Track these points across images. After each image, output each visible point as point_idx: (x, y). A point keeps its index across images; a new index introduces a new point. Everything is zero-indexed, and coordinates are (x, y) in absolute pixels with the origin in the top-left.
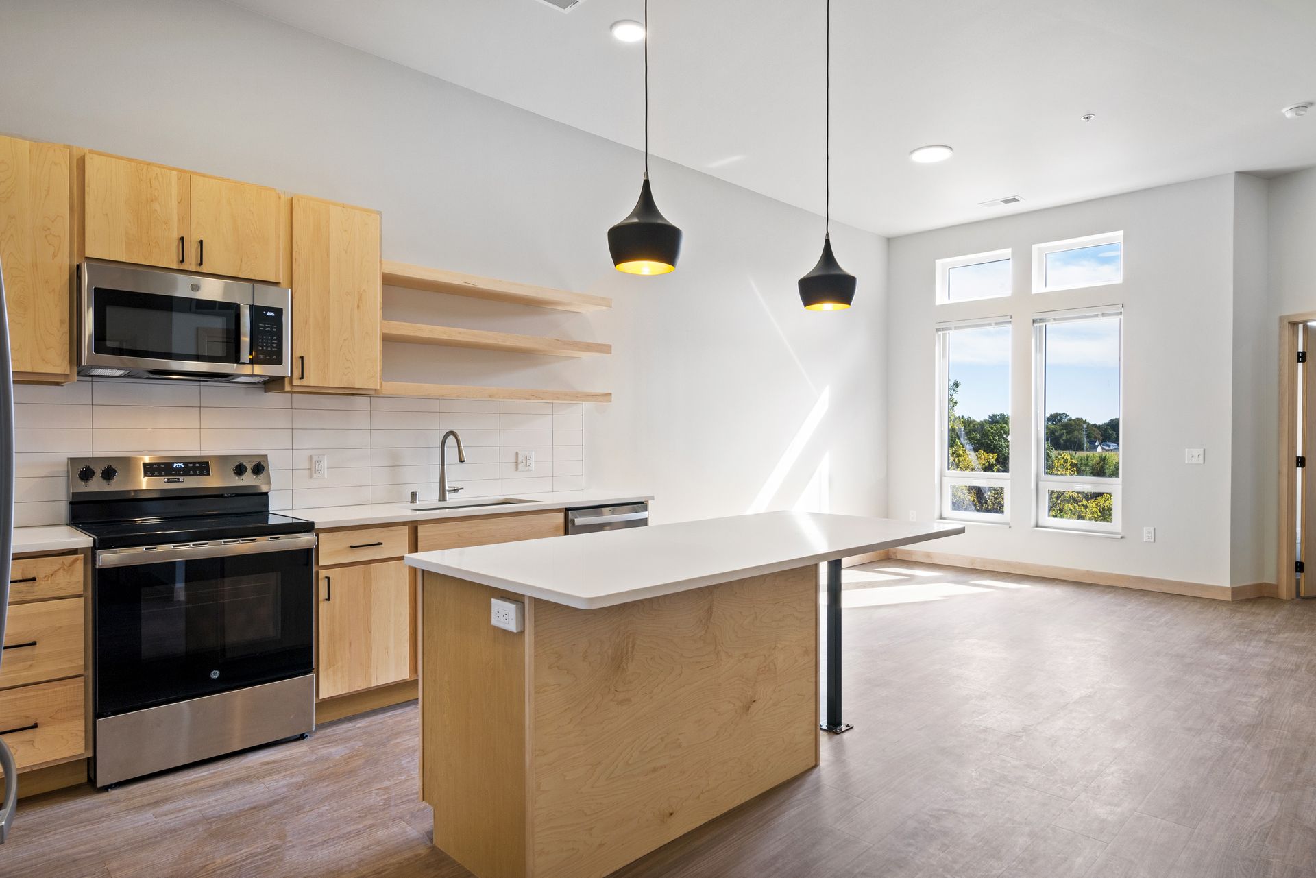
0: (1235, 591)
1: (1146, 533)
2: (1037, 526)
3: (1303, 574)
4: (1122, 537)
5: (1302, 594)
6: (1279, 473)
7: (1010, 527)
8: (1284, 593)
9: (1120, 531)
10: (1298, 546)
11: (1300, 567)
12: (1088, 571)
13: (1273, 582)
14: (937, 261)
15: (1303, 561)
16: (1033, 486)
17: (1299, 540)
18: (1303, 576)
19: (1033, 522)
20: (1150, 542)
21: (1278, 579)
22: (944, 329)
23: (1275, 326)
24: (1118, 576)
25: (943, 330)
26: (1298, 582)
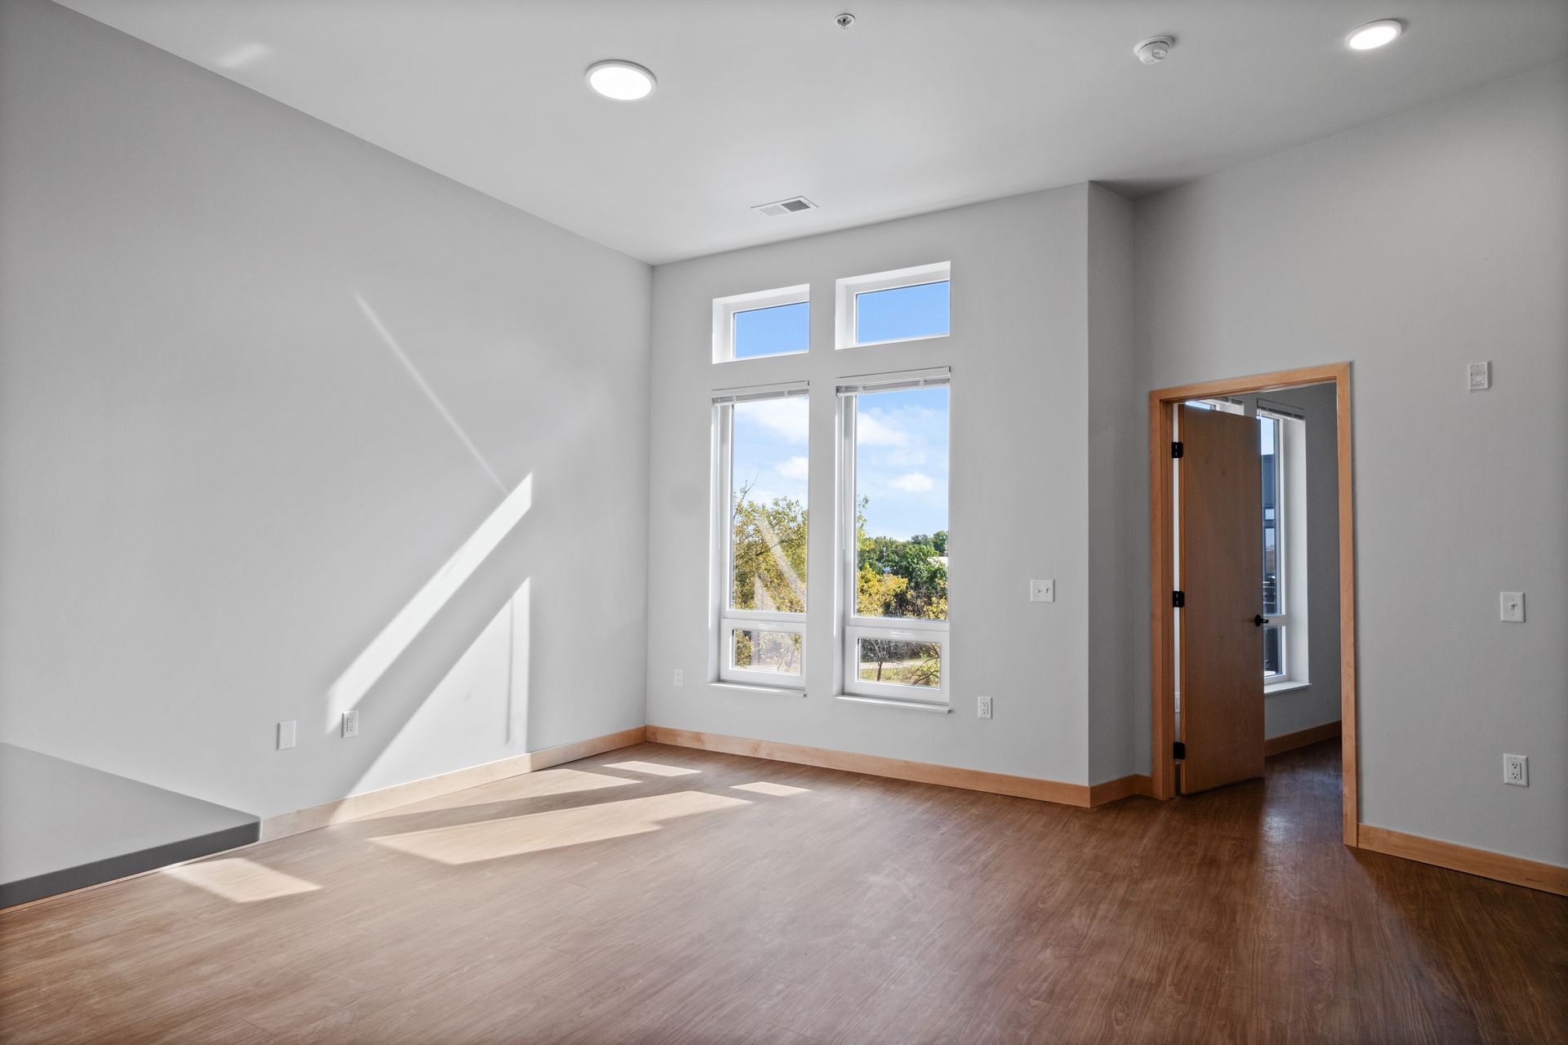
0: (1095, 792)
1: (981, 702)
2: (843, 693)
3: (1184, 761)
4: (950, 712)
5: (1183, 790)
6: (1153, 615)
7: (805, 696)
8: (1160, 791)
9: (948, 701)
10: (1177, 717)
11: (1179, 750)
12: (906, 762)
13: (1146, 773)
14: (714, 300)
15: (1184, 742)
16: (836, 631)
17: (1177, 710)
18: (1184, 763)
19: (836, 688)
20: (985, 719)
21: (1154, 772)
22: (723, 399)
23: (1144, 405)
24: (944, 769)
25: (721, 402)
26: (1178, 770)
